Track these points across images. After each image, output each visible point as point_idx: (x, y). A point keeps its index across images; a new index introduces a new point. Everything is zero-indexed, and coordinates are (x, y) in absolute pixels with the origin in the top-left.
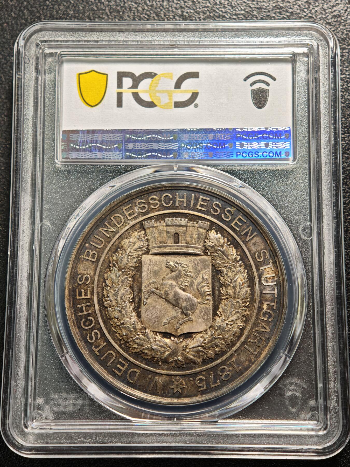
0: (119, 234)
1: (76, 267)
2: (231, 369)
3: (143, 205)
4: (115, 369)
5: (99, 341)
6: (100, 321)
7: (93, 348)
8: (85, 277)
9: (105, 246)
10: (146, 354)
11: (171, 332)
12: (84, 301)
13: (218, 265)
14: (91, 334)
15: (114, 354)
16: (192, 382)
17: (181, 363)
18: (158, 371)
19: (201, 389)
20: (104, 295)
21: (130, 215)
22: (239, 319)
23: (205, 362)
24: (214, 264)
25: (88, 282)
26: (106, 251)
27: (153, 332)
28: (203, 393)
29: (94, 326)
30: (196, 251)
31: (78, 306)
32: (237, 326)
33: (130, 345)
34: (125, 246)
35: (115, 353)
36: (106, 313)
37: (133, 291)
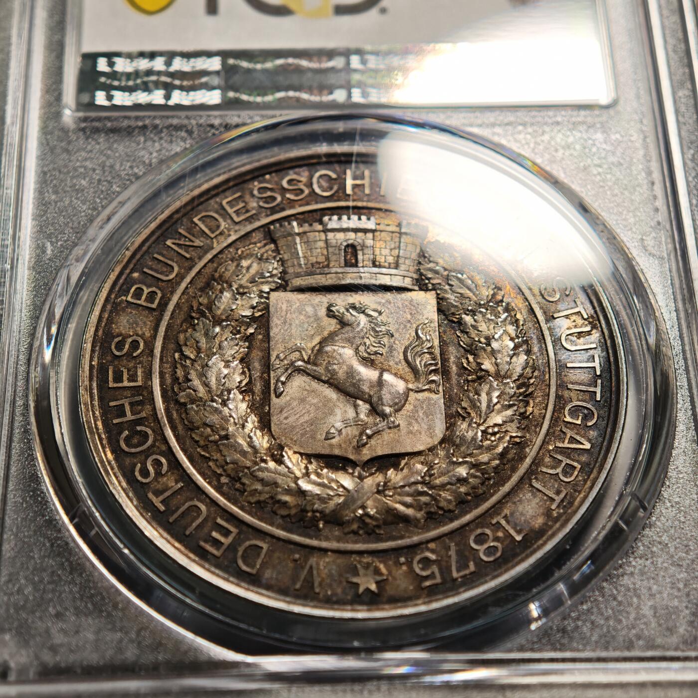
0: (214, 252)
1: (110, 321)
2: (500, 534)
3: (269, 194)
4: (206, 541)
5: (165, 479)
6: (169, 433)
7: (150, 495)
8: (130, 340)
9: (181, 277)
11: (345, 455)
12: (128, 393)
13: (453, 310)
14: (144, 464)
15: (203, 507)
16: (404, 568)
17: (374, 523)
18: (315, 543)
19: (427, 583)
20: (178, 379)
21: (237, 213)
22: (512, 421)
23: (434, 517)
24: (443, 308)
25: (139, 351)
26: (183, 285)
27: (301, 454)
28: (433, 592)
29: (153, 446)
31: (112, 404)
32: (508, 438)
33: (244, 484)
34: (227, 275)
35: (206, 506)
36: (183, 416)
37: (249, 370)
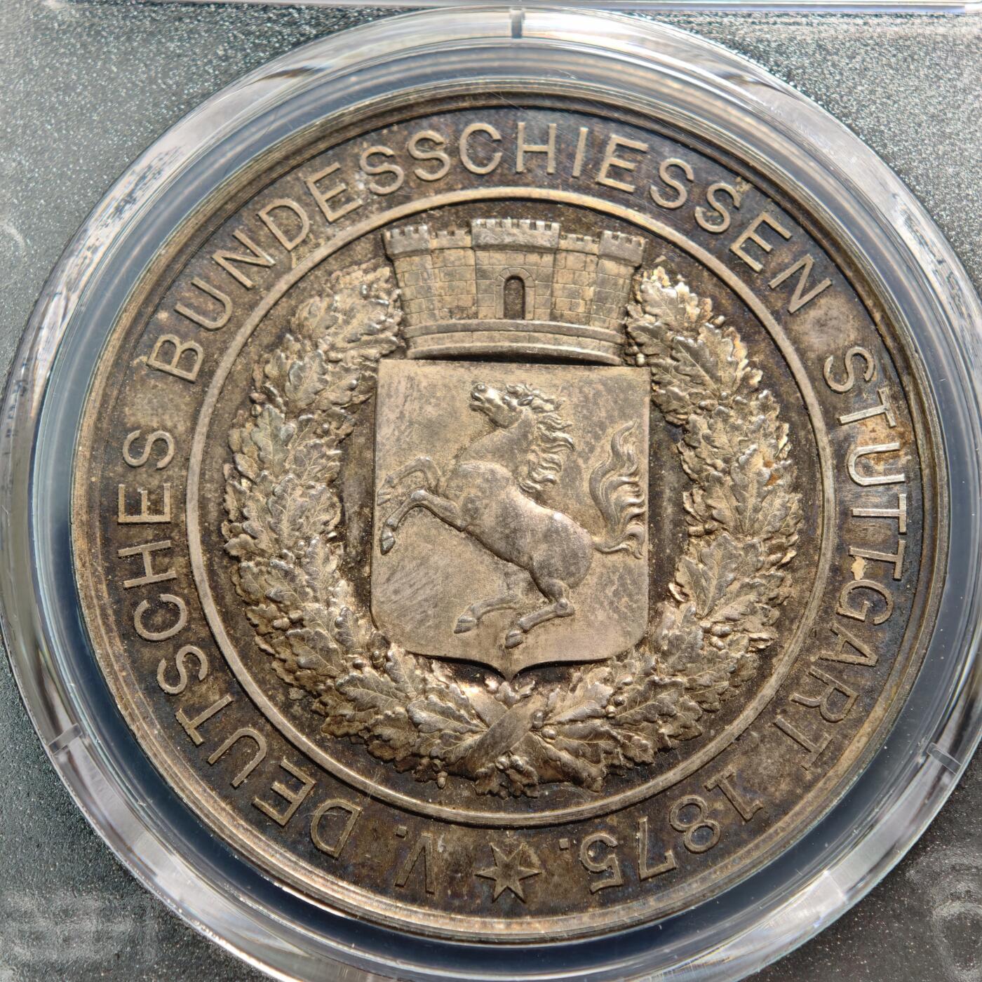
0: (291, 278)
1: (121, 402)
2: (719, 806)
3: (386, 166)
4: (263, 798)
5: (204, 687)
6: (211, 609)
7: (180, 715)
8: (151, 438)
9: (235, 323)
10: (386, 742)
11: (485, 660)
12: (149, 534)
13: (675, 404)
14: (172, 660)
15: (262, 740)
16: (567, 856)
18: (432, 808)
19: (600, 884)
20: (227, 512)
21: (334, 202)
22: (754, 612)
23: (616, 777)
25: (167, 459)
26: (239, 339)
27: (416, 655)
28: (608, 898)
29: (186, 629)
30: (590, 349)
31: (124, 552)
32: (745, 642)
33: (325, 704)
34: (312, 323)
35: (267, 736)
36: (235, 579)
37: (341, 500)
